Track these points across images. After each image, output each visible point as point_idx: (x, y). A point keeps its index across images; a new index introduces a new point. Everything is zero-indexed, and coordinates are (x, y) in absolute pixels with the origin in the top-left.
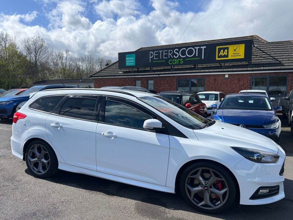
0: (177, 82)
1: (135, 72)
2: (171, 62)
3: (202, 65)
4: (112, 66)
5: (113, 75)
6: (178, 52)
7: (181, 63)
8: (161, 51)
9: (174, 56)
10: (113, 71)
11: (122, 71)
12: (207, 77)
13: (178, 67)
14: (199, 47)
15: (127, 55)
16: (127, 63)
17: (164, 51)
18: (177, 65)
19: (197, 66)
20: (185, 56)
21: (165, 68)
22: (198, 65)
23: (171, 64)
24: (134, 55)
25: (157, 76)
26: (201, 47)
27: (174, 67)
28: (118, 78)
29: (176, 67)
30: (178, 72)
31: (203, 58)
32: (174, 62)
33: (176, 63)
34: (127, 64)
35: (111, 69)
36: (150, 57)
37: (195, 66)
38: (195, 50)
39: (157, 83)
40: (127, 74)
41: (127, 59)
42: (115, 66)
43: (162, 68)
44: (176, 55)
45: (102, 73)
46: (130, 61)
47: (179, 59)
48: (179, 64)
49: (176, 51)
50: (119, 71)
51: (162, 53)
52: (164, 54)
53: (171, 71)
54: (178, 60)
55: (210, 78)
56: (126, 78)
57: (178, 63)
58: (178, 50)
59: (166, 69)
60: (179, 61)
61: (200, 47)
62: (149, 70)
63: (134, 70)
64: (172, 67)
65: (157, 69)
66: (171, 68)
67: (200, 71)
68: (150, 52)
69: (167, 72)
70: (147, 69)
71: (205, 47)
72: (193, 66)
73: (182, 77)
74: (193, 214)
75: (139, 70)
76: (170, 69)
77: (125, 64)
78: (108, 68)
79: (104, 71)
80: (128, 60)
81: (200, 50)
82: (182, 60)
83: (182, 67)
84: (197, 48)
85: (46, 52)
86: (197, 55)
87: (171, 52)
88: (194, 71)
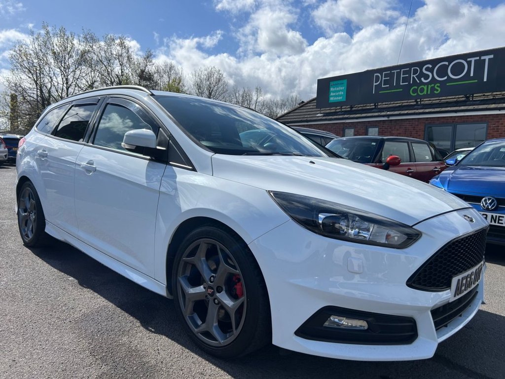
0: (424, 131)
1: (346, 112)
2: (415, 91)
3: (484, 95)
4: (309, 105)
5: (305, 119)
6: (431, 70)
7: (435, 92)
8: (395, 71)
9: (422, 79)
10: (309, 113)
11: (322, 112)
12: (492, 120)
13: (430, 102)
14: (478, 58)
15: (331, 83)
16: (332, 96)
17: (402, 70)
18: (427, 96)
19: (473, 99)
20: (446, 78)
21: (404, 104)
22: (473, 97)
23: (416, 94)
24: (345, 81)
25: (386, 119)
26: (483, 58)
27: (420, 101)
28: (315, 125)
29: (427, 102)
30: (427, 111)
31: (485, 80)
32: (422, 90)
33: (425, 92)
34: (332, 99)
35: (305, 111)
36: (375, 84)
37: (468, 97)
38: (469, 63)
39: (385, 132)
40: (330, 117)
41: (332, 89)
42: (312, 104)
43: (398, 105)
44: (427, 77)
45: (288, 117)
46: (337, 94)
47: (433, 85)
48: (432, 95)
49: (427, 69)
50: (318, 112)
51: (399, 74)
52: (402, 76)
53: (415, 109)
54: (430, 87)
55: (498, 122)
56: (328, 124)
57: (429, 93)
58: (430, 66)
59: (405, 106)
60: (433, 89)
61: (480, 58)
62: (373, 109)
63: (343, 110)
64: (417, 102)
65: (387, 106)
66: (415, 103)
67: (476, 107)
68: (375, 74)
69: (406, 112)
70: (368, 107)
71: (492, 56)
72: (463, 99)
73: (438, 120)
74: (178, 347)
75: (354, 109)
76: (414, 105)
77: (328, 99)
78: (302, 108)
79: (292, 114)
80: (333, 92)
81: (480, 65)
82: (437, 86)
83: (438, 101)
84: (473, 60)
85: (225, 90)
86: (472, 75)
87: (415, 72)
88: (463, 108)
